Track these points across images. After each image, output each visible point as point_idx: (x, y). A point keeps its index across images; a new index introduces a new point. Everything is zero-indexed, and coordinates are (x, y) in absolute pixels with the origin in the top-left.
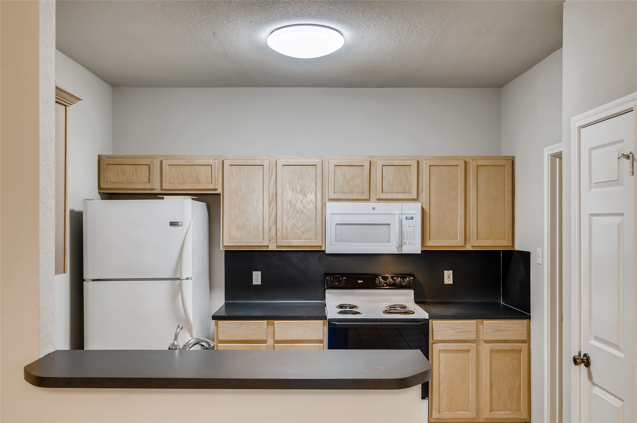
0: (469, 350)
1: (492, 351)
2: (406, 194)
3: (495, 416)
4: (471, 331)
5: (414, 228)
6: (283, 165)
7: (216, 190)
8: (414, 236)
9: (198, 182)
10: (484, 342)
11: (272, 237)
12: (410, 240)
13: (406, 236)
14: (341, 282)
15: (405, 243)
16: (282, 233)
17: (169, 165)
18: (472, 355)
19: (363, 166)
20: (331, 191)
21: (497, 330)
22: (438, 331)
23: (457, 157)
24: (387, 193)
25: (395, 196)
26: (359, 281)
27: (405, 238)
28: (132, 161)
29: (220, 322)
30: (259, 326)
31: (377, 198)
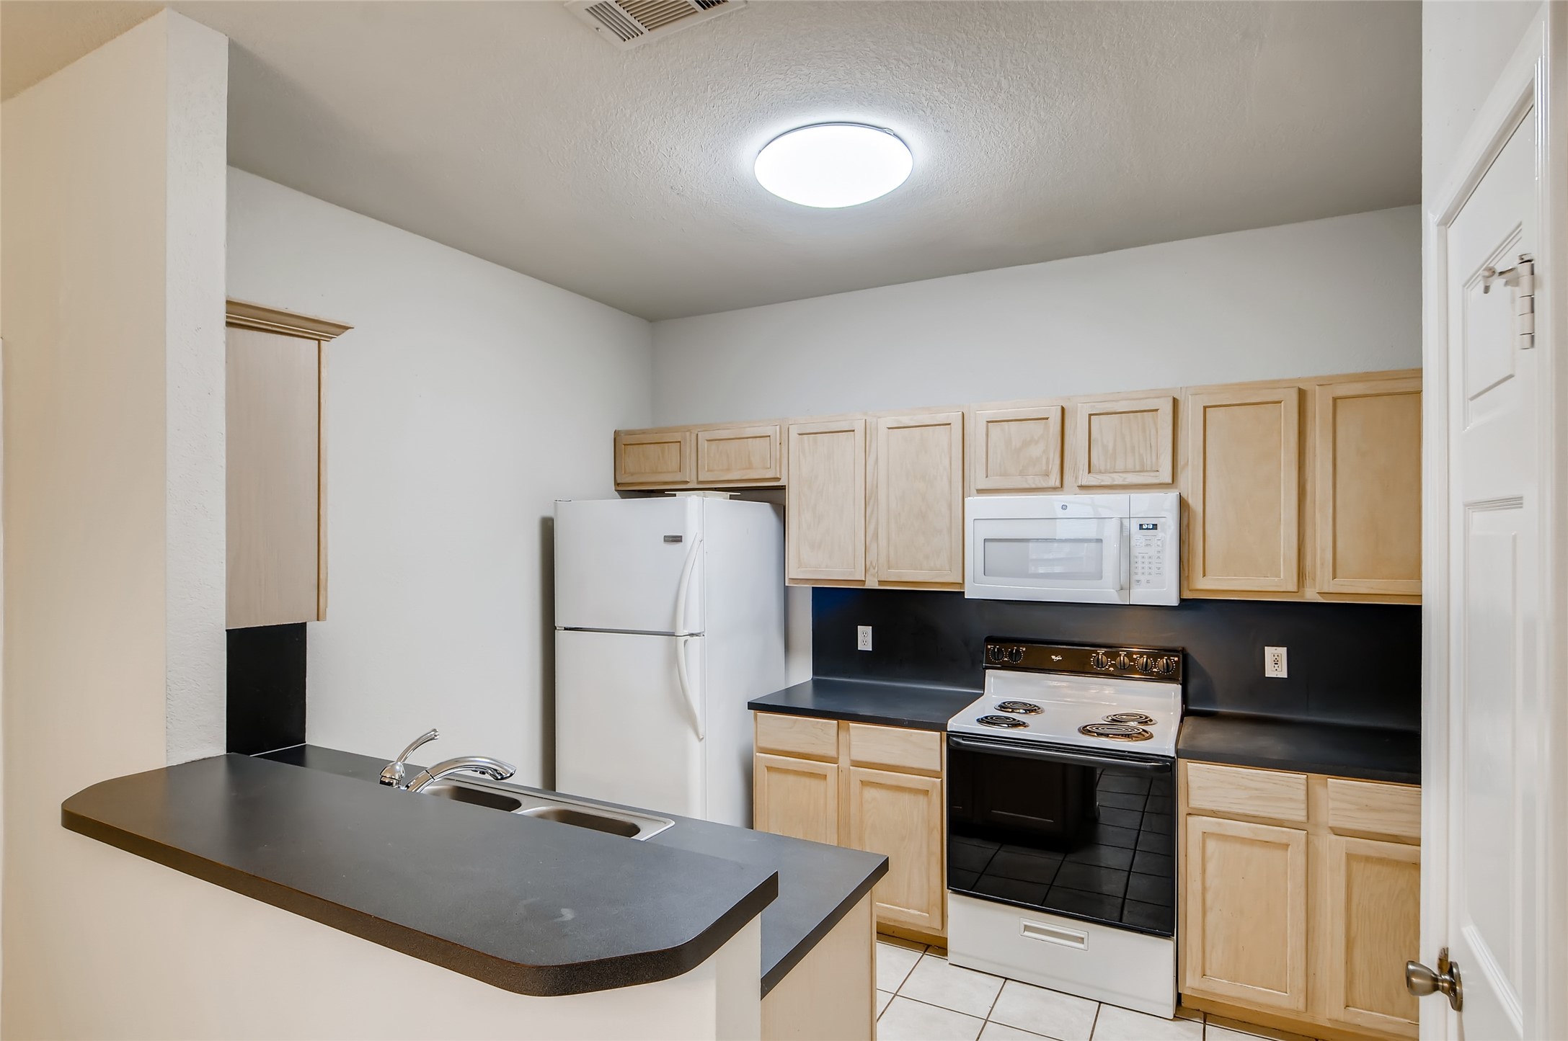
0: (1287, 845)
1: (1350, 857)
2: (1145, 474)
3: (1359, 1021)
4: (1291, 799)
5: (1159, 549)
6: (889, 428)
7: (779, 479)
8: (1159, 565)
9: (750, 467)
10: (1330, 831)
11: (871, 563)
12: (1150, 574)
13: (1140, 565)
14: (1014, 657)
15: (1138, 581)
16: (888, 556)
17: (707, 440)
18: (1296, 857)
19: (1047, 419)
20: (981, 473)
21: (1367, 806)
22: (1200, 788)
23: (1279, 381)
24: (1100, 472)
25: (1118, 479)
26: (1053, 657)
27: (1136, 571)
28: (657, 438)
29: (760, 714)
30: (822, 730)
31: (1080, 484)
